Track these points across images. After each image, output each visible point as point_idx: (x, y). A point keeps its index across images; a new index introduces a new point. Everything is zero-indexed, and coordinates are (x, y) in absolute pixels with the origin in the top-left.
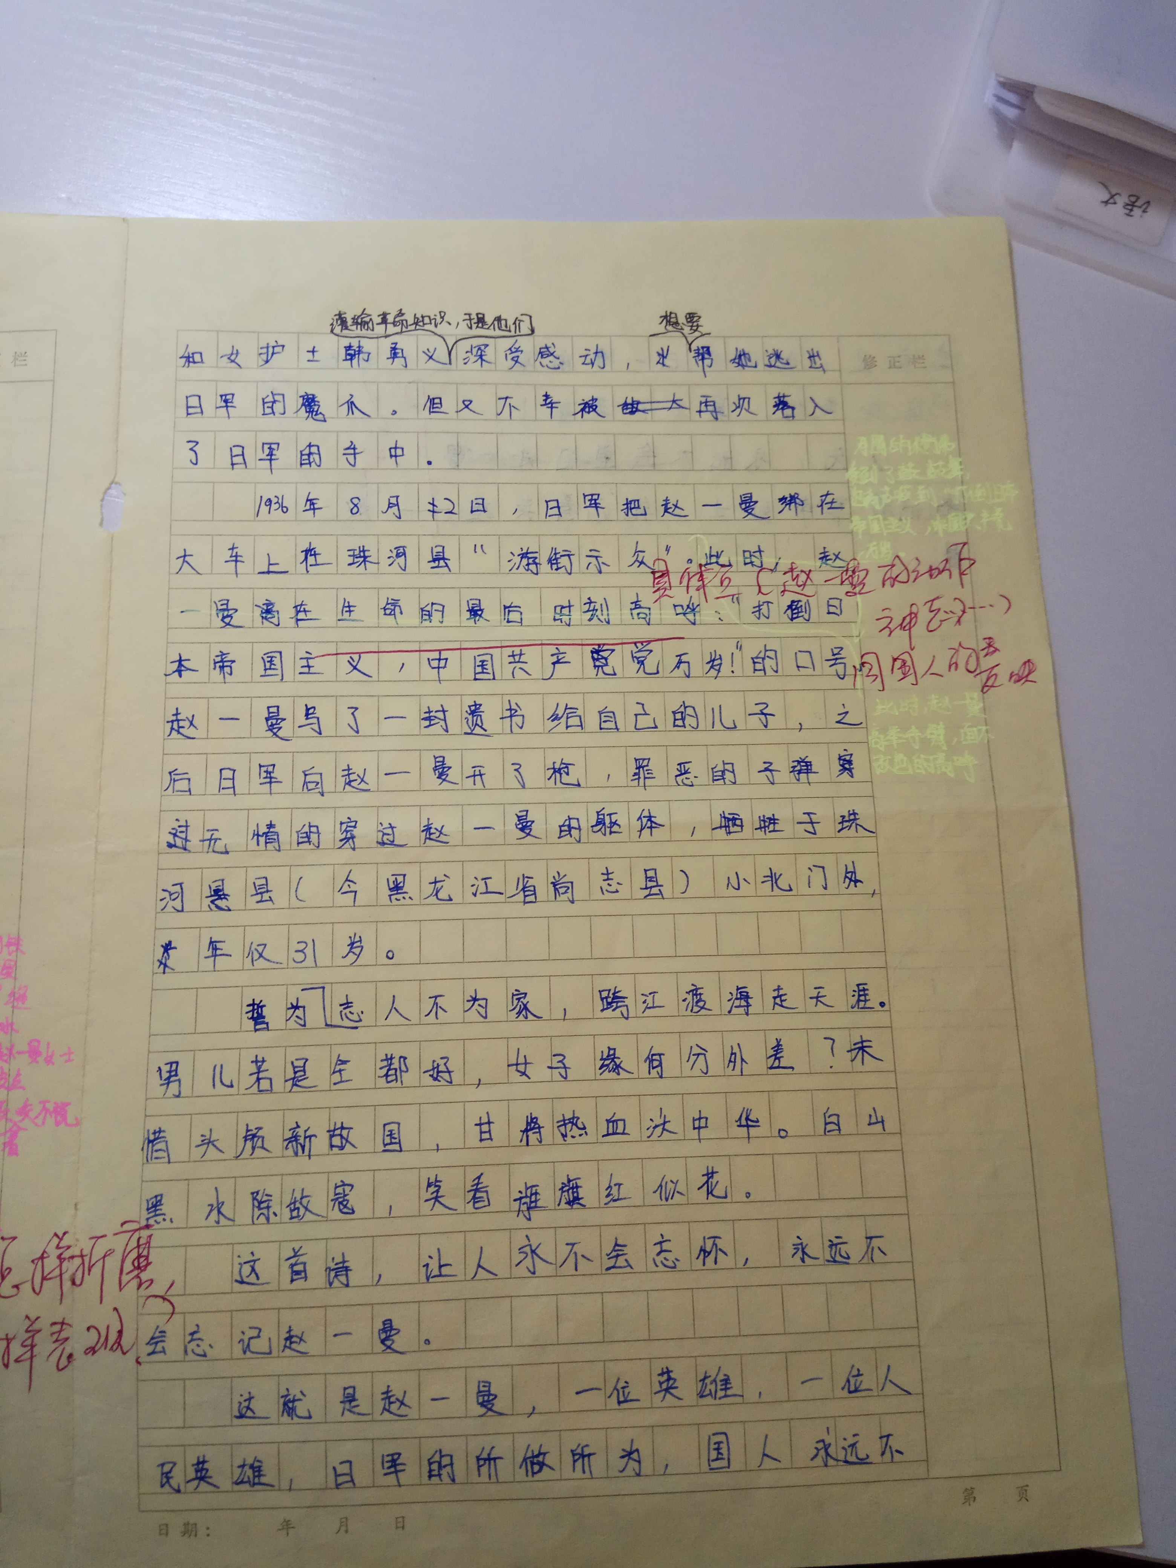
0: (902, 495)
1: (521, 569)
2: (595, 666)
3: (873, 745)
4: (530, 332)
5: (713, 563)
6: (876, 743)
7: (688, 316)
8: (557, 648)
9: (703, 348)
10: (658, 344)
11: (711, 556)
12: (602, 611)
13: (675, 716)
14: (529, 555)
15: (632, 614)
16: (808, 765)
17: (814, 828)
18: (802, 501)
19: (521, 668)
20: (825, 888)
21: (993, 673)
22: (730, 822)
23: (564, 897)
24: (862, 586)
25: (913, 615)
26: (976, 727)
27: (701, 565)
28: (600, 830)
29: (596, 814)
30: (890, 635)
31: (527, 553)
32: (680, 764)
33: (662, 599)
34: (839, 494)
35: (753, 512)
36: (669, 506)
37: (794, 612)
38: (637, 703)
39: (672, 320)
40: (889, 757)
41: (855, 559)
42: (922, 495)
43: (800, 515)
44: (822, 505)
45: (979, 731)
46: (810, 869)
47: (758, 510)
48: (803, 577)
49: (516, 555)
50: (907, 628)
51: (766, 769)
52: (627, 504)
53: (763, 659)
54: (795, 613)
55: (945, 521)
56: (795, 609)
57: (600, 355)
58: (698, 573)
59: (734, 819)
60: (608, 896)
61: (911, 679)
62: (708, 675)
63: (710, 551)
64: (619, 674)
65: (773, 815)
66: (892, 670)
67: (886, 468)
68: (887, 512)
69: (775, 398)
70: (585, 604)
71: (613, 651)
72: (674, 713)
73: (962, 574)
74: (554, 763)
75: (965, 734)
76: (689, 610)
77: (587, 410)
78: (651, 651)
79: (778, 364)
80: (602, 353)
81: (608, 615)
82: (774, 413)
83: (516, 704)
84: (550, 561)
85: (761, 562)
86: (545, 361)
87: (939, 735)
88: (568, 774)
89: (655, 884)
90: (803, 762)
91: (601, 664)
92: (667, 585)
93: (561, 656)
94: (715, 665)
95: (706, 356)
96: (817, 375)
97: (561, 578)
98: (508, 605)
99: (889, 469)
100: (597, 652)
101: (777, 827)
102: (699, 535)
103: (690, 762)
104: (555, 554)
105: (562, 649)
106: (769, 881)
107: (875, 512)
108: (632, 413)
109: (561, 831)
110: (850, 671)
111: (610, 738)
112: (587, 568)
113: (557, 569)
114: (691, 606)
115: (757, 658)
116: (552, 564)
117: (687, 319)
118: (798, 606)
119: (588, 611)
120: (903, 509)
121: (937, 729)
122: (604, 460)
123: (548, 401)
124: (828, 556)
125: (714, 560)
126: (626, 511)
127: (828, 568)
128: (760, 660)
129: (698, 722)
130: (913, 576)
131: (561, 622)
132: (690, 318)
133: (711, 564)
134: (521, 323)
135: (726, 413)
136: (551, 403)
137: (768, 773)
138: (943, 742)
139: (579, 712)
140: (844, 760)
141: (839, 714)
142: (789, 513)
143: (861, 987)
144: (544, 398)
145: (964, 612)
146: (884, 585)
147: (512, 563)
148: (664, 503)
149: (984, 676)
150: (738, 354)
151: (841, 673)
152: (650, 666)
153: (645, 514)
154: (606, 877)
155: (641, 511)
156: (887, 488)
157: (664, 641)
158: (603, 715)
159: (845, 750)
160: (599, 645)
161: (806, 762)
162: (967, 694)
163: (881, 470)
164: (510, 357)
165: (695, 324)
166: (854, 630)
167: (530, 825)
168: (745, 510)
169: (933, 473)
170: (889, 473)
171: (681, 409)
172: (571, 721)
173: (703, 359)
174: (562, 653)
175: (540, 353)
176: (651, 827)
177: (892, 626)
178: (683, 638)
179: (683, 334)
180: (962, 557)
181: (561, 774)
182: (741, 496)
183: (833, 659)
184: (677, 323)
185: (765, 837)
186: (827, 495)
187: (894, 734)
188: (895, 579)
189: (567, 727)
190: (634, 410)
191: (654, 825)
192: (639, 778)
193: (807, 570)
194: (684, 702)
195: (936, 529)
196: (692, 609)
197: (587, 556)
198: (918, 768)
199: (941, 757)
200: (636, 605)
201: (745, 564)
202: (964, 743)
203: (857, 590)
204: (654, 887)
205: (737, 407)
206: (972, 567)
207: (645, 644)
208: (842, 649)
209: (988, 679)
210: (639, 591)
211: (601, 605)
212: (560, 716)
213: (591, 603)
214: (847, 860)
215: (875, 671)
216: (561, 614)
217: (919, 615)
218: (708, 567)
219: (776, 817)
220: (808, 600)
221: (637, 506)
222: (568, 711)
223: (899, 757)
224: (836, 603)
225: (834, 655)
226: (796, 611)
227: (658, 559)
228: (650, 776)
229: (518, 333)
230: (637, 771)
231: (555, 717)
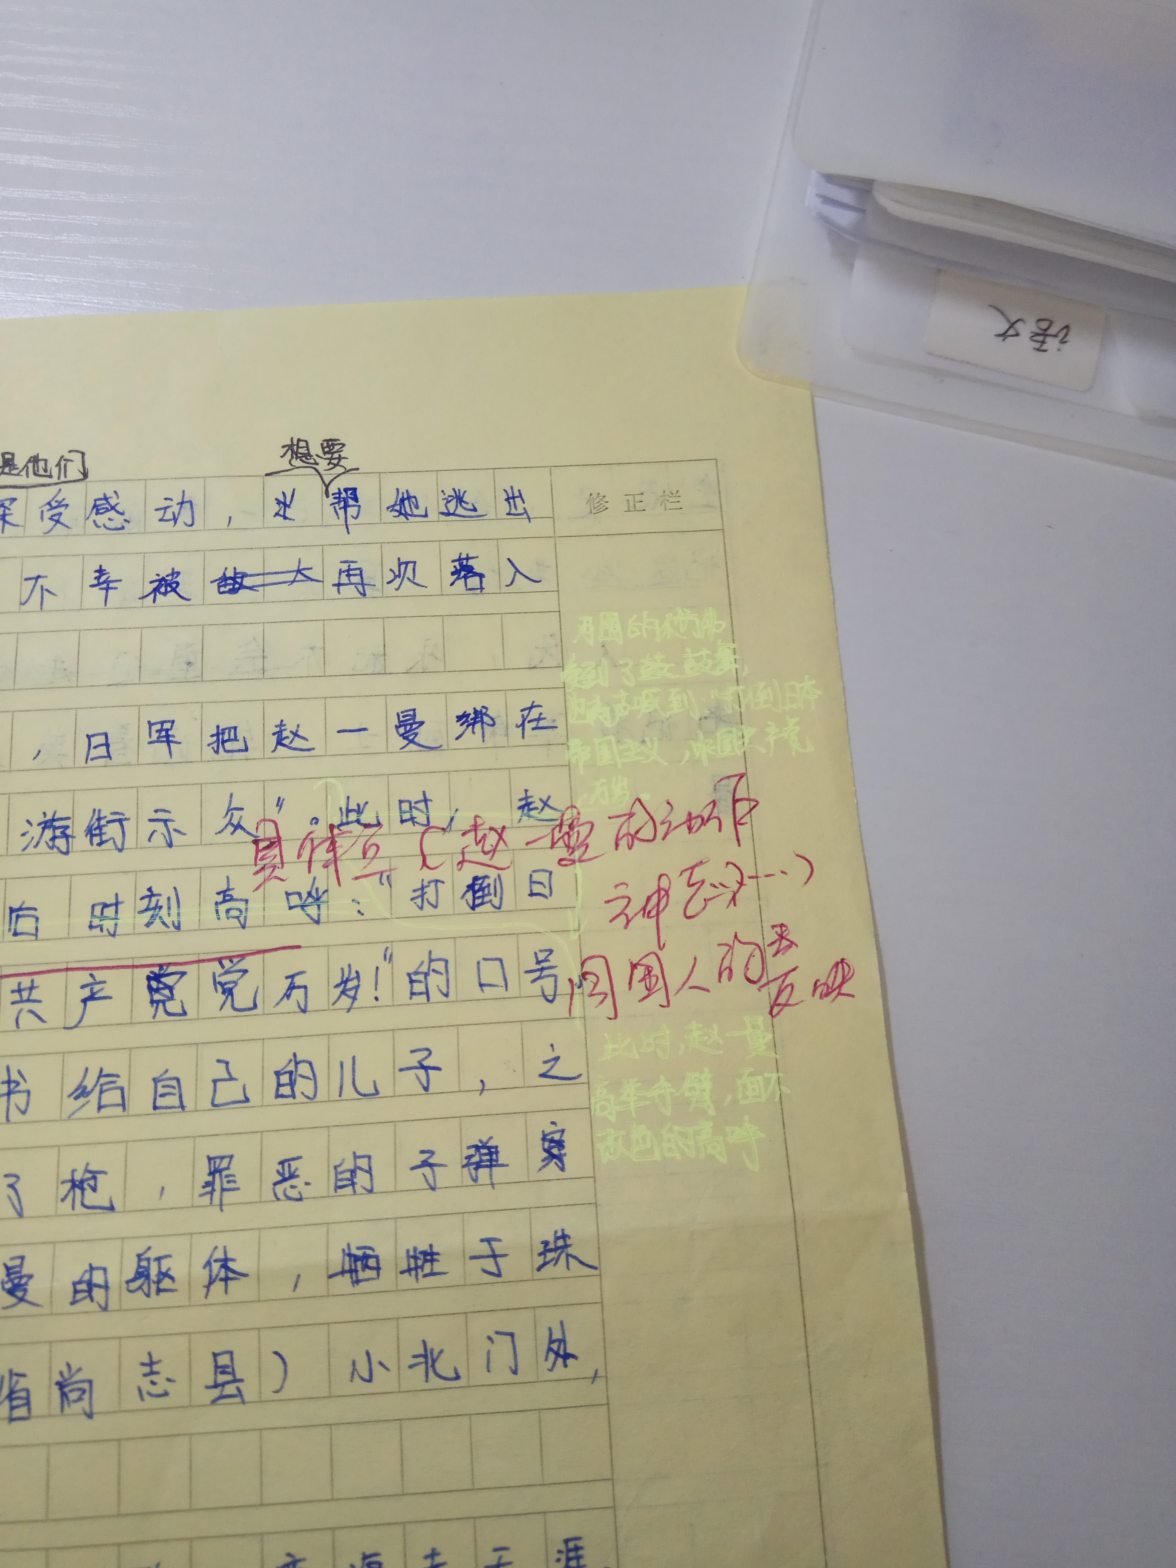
0: (646, 704)
1: (43, 847)
2: (152, 1002)
3: (598, 1113)
4: (82, 477)
5: (352, 822)
6: (603, 1108)
7: (325, 445)
8: (92, 975)
9: (346, 490)
10: (278, 486)
11: (349, 811)
12: (169, 908)
13: (278, 1079)
14: (56, 824)
15: (217, 911)
16: (493, 1151)
17: (497, 1265)
18: (492, 719)
19: (31, 1012)
20: (515, 1372)
21: (787, 982)
22: (359, 1264)
23: (77, 1408)
24: (583, 849)
25: (662, 893)
26: (762, 1075)
27: (332, 827)
28: (140, 1288)
29: (136, 1259)
30: (626, 927)
31: (53, 820)
32: (282, 1163)
33: (268, 884)
34: (550, 707)
35: (416, 740)
36: (285, 734)
37: (478, 895)
38: (219, 1061)
39: (300, 450)
40: (624, 1133)
41: (573, 807)
42: (677, 703)
43: (489, 741)
44: (523, 724)
45: (767, 1081)
46: (489, 1338)
47: (424, 736)
48: (493, 838)
49: (35, 824)
50: (654, 913)
51: (425, 1164)
52: (218, 734)
53: (426, 975)
54: (479, 897)
55: (711, 741)
56: (478, 891)
57: (187, 506)
58: (328, 839)
59: (366, 1257)
60: (150, 1402)
61: (659, 997)
62: (337, 1005)
63: (348, 804)
64: (191, 1013)
65: (431, 1246)
66: (630, 983)
67: (621, 662)
68: (622, 730)
69: (453, 561)
70: (142, 899)
71: (183, 974)
72: (278, 1074)
73: (736, 823)
74: (73, 1171)
75: (744, 1086)
76: (310, 900)
77: (163, 590)
78: (245, 971)
79: (460, 511)
80: (191, 503)
81: (179, 914)
82: (452, 584)
83: (19, 1072)
84: (90, 832)
85: (428, 819)
86: (102, 519)
87: (704, 1090)
88: (94, 1189)
89: (229, 1378)
90: (484, 1147)
91: (161, 998)
92: (278, 860)
93: (97, 988)
94: (348, 990)
95: (351, 502)
96: (519, 526)
97: (106, 858)
98: (16, 906)
99: (626, 664)
100: (157, 977)
101: (437, 1267)
102: (329, 780)
103: (299, 1158)
104: (99, 819)
105: (99, 975)
106: (420, 1363)
107: (604, 732)
108: (233, 591)
109: (76, 1292)
110: (564, 987)
111: (170, 1123)
112: (149, 840)
113: (99, 844)
114: (314, 893)
115: (416, 973)
116: (92, 836)
117: (323, 448)
118: (484, 885)
119: (147, 909)
120: (647, 726)
121: (700, 1081)
122: (185, 666)
123: (103, 578)
124: (531, 803)
125: (353, 816)
126: (215, 745)
127: (532, 822)
128: (421, 977)
129: (316, 1088)
130: (661, 830)
131: (102, 930)
132: (328, 446)
133: (348, 823)
134: (69, 464)
135: (379, 586)
136: (107, 582)
137: (427, 1170)
138: (709, 1103)
139: (120, 1082)
140: (552, 1141)
141: (545, 1062)
142: (472, 738)
143: (571, 1545)
144: (97, 574)
145: (741, 884)
146: (617, 845)
147: (27, 838)
148: (278, 729)
149: (774, 988)
150: (400, 496)
151: (549, 992)
152: (242, 997)
153: (246, 749)
154: (147, 1369)
155: (240, 745)
156: (623, 694)
157: (266, 955)
158: (160, 1085)
159: (553, 1123)
160: (161, 966)
161: (489, 1148)
162: (747, 1019)
163: (615, 666)
164: (47, 515)
165: (336, 455)
166: (571, 920)
167: (26, 1284)
168: (404, 736)
169: (692, 669)
170: (626, 670)
171: (309, 582)
172: (107, 1098)
173: (345, 508)
174: (100, 983)
175: (95, 506)
176: (226, 1279)
177: (630, 912)
178: (299, 947)
179: (316, 470)
180: (737, 797)
181: (83, 1189)
182: (398, 715)
183: (538, 970)
184: (308, 455)
185: (415, 1285)
186: (531, 708)
187: (631, 1090)
188: (634, 837)
189: (100, 1108)
190: (237, 586)
191: (231, 1275)
192: (213, 1190)
193: (498, 826)
194: (295, 1055)
195: (697, 754)
196: (316, 897)
197: (151, 820)
198: (670, 1149)
199: (706, 1127)
200: (226, 895)
201: (402, 821)
202: (742, 1102)
203: (577, 855)
204: (228, 1382)
205: (396, 577)
206: (753, 812)
207: (235, 960)
208: (551, 951)
209: (780, 993)
210: (232, 873)
211: (169, 899)
212: (89, 1089)
213: (152, 895)
214: (550, 1319)
215: (604, 986)
216: (102, 917)
217: (670, 893)
218: (343, 828)
219: (435, 1250)
220: (499, 876)
221: (232, 737)
222: (103, 1080)
223: (640, 1131)
224: (543, 877)
225: (538, 962)
226: (480, 894)
227: (264, 820)
228: (232, 1185)
229: (63, 479)
230: (210, 1178)
231: (81, 1092)
